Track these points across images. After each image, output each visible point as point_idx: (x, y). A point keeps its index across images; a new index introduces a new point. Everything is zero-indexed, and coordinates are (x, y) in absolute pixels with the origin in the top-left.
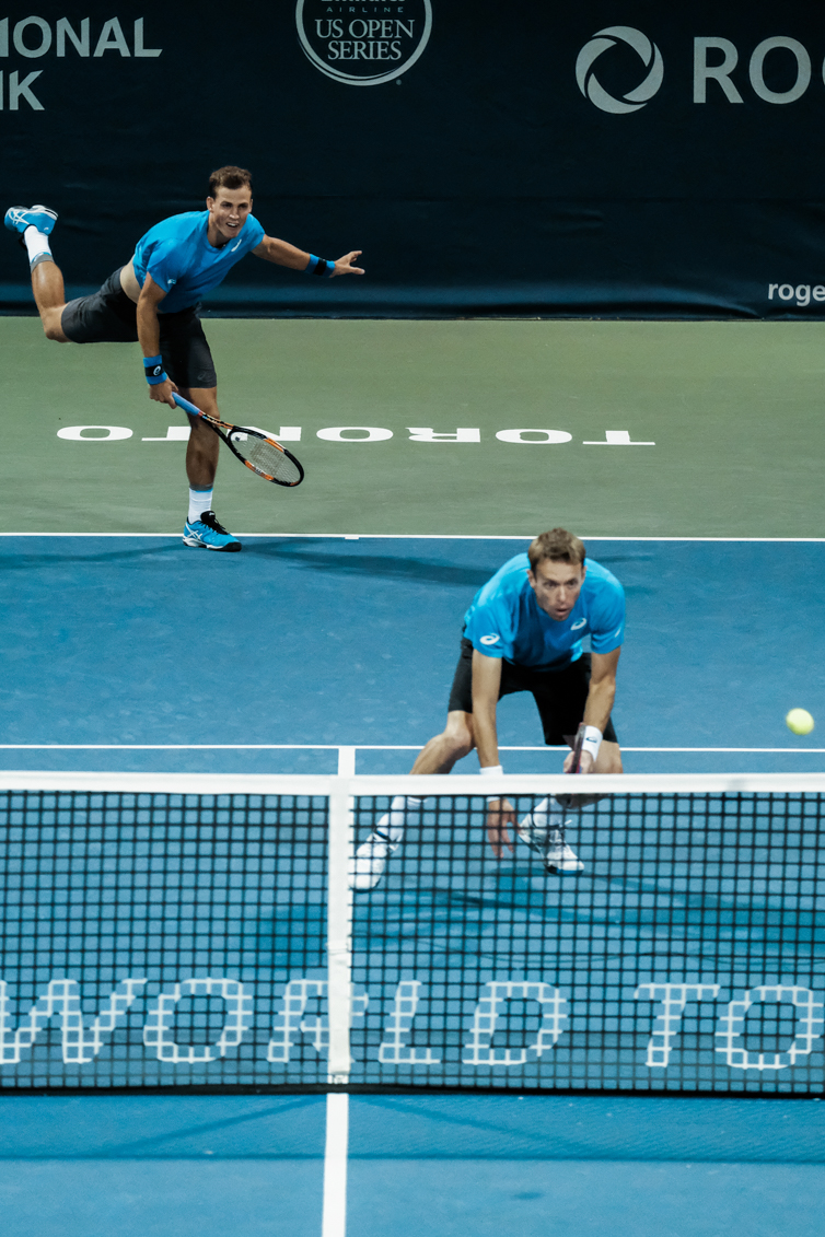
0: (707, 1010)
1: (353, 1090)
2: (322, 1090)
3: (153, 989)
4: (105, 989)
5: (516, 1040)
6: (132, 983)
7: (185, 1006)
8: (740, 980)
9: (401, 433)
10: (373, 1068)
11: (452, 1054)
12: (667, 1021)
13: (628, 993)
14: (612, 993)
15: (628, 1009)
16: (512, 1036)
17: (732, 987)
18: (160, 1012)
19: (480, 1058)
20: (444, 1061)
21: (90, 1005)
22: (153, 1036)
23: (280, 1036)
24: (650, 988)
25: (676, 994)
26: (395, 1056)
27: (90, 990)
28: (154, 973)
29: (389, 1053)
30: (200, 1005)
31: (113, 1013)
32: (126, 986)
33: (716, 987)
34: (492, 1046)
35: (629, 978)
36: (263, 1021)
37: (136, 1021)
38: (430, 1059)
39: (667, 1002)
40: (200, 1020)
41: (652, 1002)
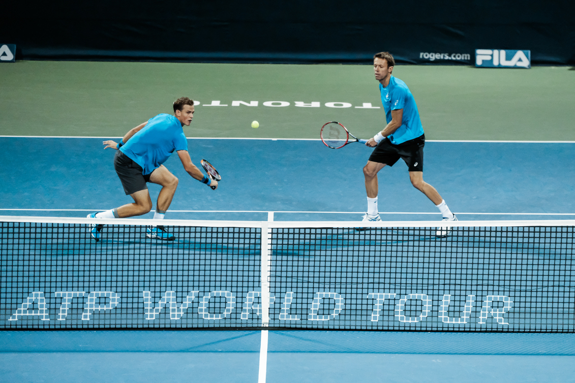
0: (392, 302)
1: (270, 329)
2: (259, 329)
3: (201, 294)
4: (185, 294)
5: (326, 312)
6: (194, 292)
7: (213, 300)
8: (403, 292)
9: (292, 104)
10: (277, 321)
11: (304, 317)
12: (378, 306)
13: (365, 296)
14: (359, 296)
15: (365, 302)
16: (325, 310)
17: (400, 294)
18: (204, 302)
19: (314, 319)
20: (301, 319)
21: (179, 300)
22: (201, 310)
23: (245, 311)
24: (372, 294)
25: (381, 297)
26: (285, 318)
27: (180, 294)
28: (202, 289)
29: (283, 316)
30: (218, 300)
31: (187, 303)
32: (192, 293)
33: (395, 294)
34: (318, 314)
35: (365, 291)
36: (239, 305)
37: (195, 305)
38: (297, 318)
39: (378, 299)
40: (217, 305)
41: (373, 299)
